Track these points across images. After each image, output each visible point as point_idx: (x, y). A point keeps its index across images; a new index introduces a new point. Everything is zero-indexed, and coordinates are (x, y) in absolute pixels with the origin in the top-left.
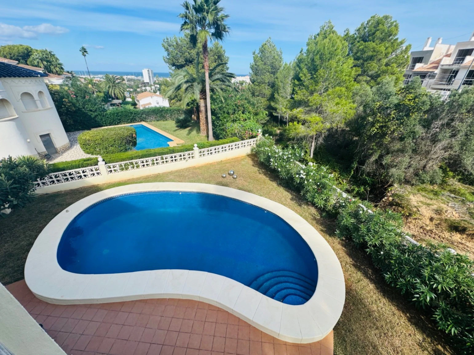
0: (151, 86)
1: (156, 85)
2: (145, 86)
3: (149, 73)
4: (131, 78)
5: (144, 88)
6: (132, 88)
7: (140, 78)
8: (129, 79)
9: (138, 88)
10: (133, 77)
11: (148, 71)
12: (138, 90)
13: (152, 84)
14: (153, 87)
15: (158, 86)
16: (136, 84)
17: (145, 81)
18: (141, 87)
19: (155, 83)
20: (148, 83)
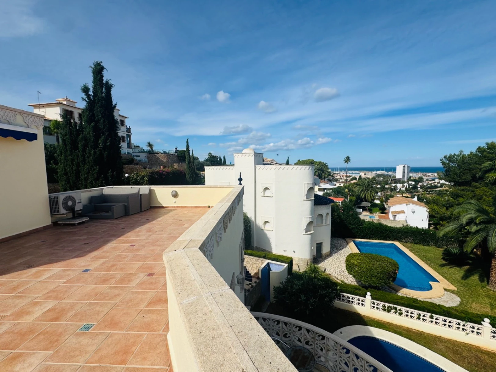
0: (403, 182)
1: (410, 182)
2: (396, 183)
3: (404, 169)
4: (381, 173)
5: (394, 185)
6: (380, 184)
7: (391, 173)
8: (378, 174)
9: (387, 184)
10: (383, 172)
11: (404, 167)
12: (387, 186)
13: (406, 180)
14: (406, 185)
15: (413, 183)
16: (385, 180)
17: (397, 177)
18: (391, 183)
19: (409, 179)
20: (400, 179)
